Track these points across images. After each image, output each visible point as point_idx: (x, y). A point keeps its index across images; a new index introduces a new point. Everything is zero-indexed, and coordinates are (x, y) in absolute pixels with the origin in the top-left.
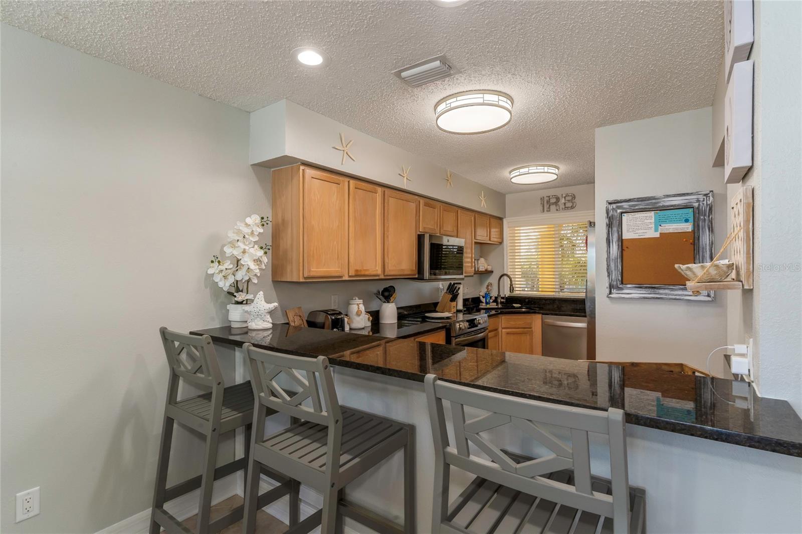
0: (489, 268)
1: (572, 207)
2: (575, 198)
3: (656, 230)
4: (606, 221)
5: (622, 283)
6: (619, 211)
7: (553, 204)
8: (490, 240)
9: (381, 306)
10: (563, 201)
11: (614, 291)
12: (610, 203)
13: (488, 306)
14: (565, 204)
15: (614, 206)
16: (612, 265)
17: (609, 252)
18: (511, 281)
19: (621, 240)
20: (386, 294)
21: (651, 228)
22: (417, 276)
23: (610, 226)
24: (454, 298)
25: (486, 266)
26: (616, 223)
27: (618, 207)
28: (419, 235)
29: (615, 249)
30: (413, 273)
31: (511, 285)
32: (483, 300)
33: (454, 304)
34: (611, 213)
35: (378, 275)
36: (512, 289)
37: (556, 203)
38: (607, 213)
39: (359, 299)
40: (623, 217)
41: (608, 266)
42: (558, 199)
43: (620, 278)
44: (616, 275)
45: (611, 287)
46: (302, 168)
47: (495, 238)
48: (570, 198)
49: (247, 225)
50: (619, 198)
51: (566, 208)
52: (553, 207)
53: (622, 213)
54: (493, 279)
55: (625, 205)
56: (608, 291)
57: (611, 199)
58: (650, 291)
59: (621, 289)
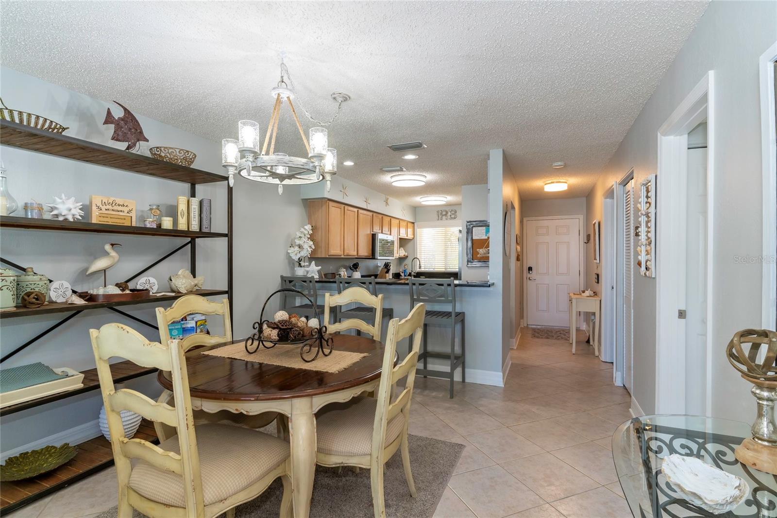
0: (406, 254)
1: (455, 218)
2: (456, 212)
3: (486, 235)
4: (466, 230)
5: (473, 259)
6: (472, 226)
7: (444, 215)
8: (407, 236)
9: (352, 274)
10: (449, 214)
11: (469, 263)
12: (468, 222)
13: (406, 278)
14: (451, 216)
15: (469, 223)
16: (469, 251)
17: (467, 245)
18: (419, 261)
19: (472, 240)
20: (355, 267)
21: (483, 235)
22: (371, 257)
23: (467, 233)
24: (388, 272)
25: (404, 253)
26: (470, 231)
27: (471, 224)
28: (373, 234)
29: (470, 244)
30: (369, 255)
31: (420, 264)
32: (403, 274)
33: (387, 275)
34: (468, 227)
35: (355, 256)
36: (420, 267)
37: (446, 215)
38: (467, 227)
39: (344, 268)
40: (473, 229)
41: (467, 252)
42: (447, 212)
43: (472, 257)
44: (470, 256)
45: (468, 261)
46: (328, 202)
47: (410, 236)
48: (453, 212)
49: (306, 230)
50: (472, 220)
51: (451, 218)
52: (444, 217)
53: (473, 227)
54: (408, 262)
55: (474, 223)
56: (466, 263)
57: (468, 221)
58: (484, 263)
59: (472, 262)
